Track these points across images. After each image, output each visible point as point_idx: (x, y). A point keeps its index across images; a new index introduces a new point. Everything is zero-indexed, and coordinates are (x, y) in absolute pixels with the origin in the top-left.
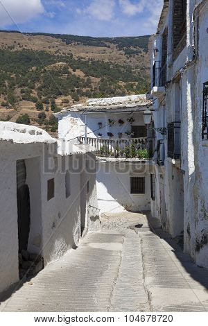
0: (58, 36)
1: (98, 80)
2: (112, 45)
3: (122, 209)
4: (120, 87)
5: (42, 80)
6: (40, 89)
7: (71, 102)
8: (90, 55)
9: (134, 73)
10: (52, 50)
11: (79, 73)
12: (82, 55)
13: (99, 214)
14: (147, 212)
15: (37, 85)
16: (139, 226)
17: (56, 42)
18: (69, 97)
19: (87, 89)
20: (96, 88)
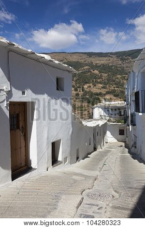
0: (85, 53)
1: (106, 75)
2: (113, 56)
3: (116, 141)
4: (118, 78)
5: (77, 76)
6: (76, 81)
7: (92, 87)
8: (102, 62)
9: (126, 70)
10: (82, 60)
11: (96, 72)
12: (98, 62)
13: (108, 142)
14: (125, 142)
15: (75, 79)
16: (121, 146)
17: (84, 56)
18: (91, 85)
19: (100, 80)
20: (105, 79)
